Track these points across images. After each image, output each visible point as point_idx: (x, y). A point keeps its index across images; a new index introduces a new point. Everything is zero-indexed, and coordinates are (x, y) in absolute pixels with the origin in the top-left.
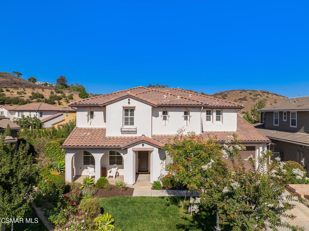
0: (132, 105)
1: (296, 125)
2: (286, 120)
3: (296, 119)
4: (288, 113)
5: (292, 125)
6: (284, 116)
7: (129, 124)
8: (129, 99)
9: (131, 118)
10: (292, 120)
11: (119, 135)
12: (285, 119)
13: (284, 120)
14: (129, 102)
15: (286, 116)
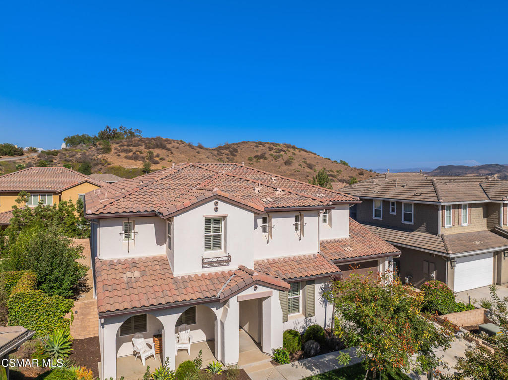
0: (220, 213)
1: (411, 221)
2: (395, 213)
3: (413, 213)
4: (399, 203)
5: (405, 220)
6: (391, 207)
7: (212, 246)
8: (217, 203)
9: (214, 236)
10: (405, 213)
11: (199, 270)
12: (393, 210)
13: (391, 213)
14: (217, 208)
15: (395, 207)
